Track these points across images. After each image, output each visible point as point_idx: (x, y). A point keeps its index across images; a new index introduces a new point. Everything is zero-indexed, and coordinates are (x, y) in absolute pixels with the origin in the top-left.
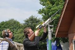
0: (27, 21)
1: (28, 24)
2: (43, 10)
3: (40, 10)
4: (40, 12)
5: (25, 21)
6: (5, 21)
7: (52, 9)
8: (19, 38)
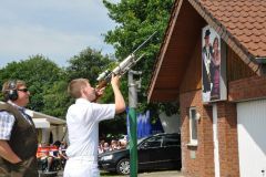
0: (76, 63)
1: (78, 70)
2: (117, 33)
3: (110, 33)
4: (110, 38)
5: (71, 62)
6: (18, 61)
7: (140, 31)
8: (56, 103)
